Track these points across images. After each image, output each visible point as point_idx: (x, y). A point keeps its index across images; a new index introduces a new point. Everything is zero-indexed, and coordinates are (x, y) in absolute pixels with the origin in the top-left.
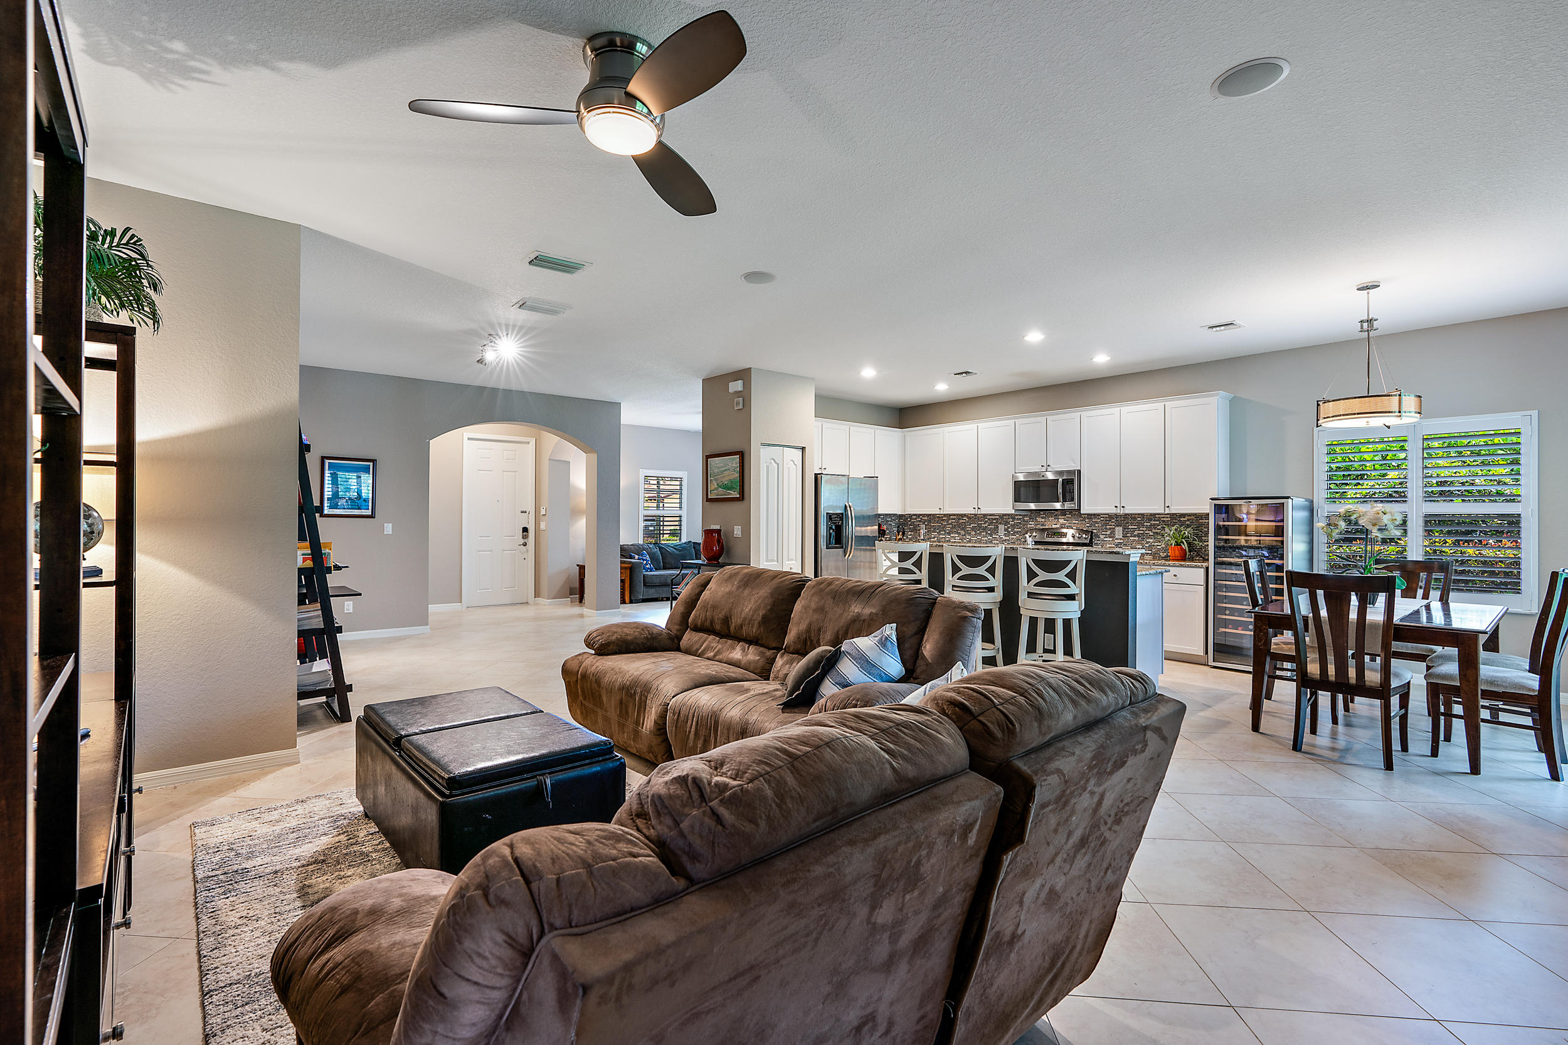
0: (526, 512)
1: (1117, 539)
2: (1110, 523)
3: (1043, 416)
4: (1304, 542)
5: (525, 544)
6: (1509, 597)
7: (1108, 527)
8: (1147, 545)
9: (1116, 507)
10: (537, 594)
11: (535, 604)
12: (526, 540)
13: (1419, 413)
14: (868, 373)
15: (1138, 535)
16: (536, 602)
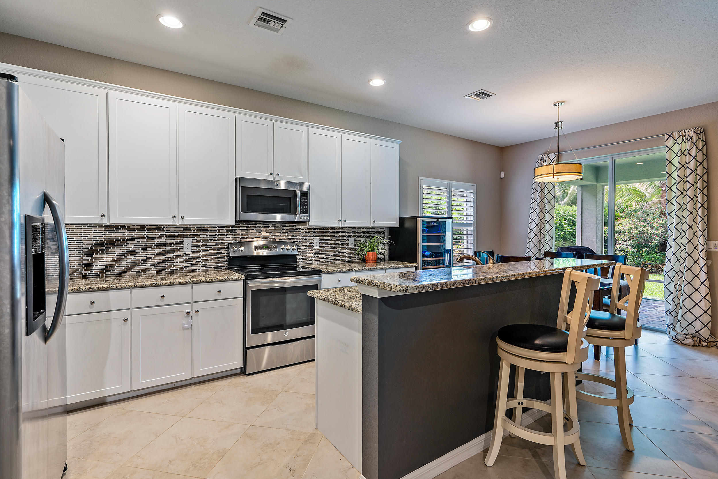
1: (315, 249)
2: (310, 235)
7: (307, 238)
8: (337, 253)
9: (339, 221)
15: (330, 245)
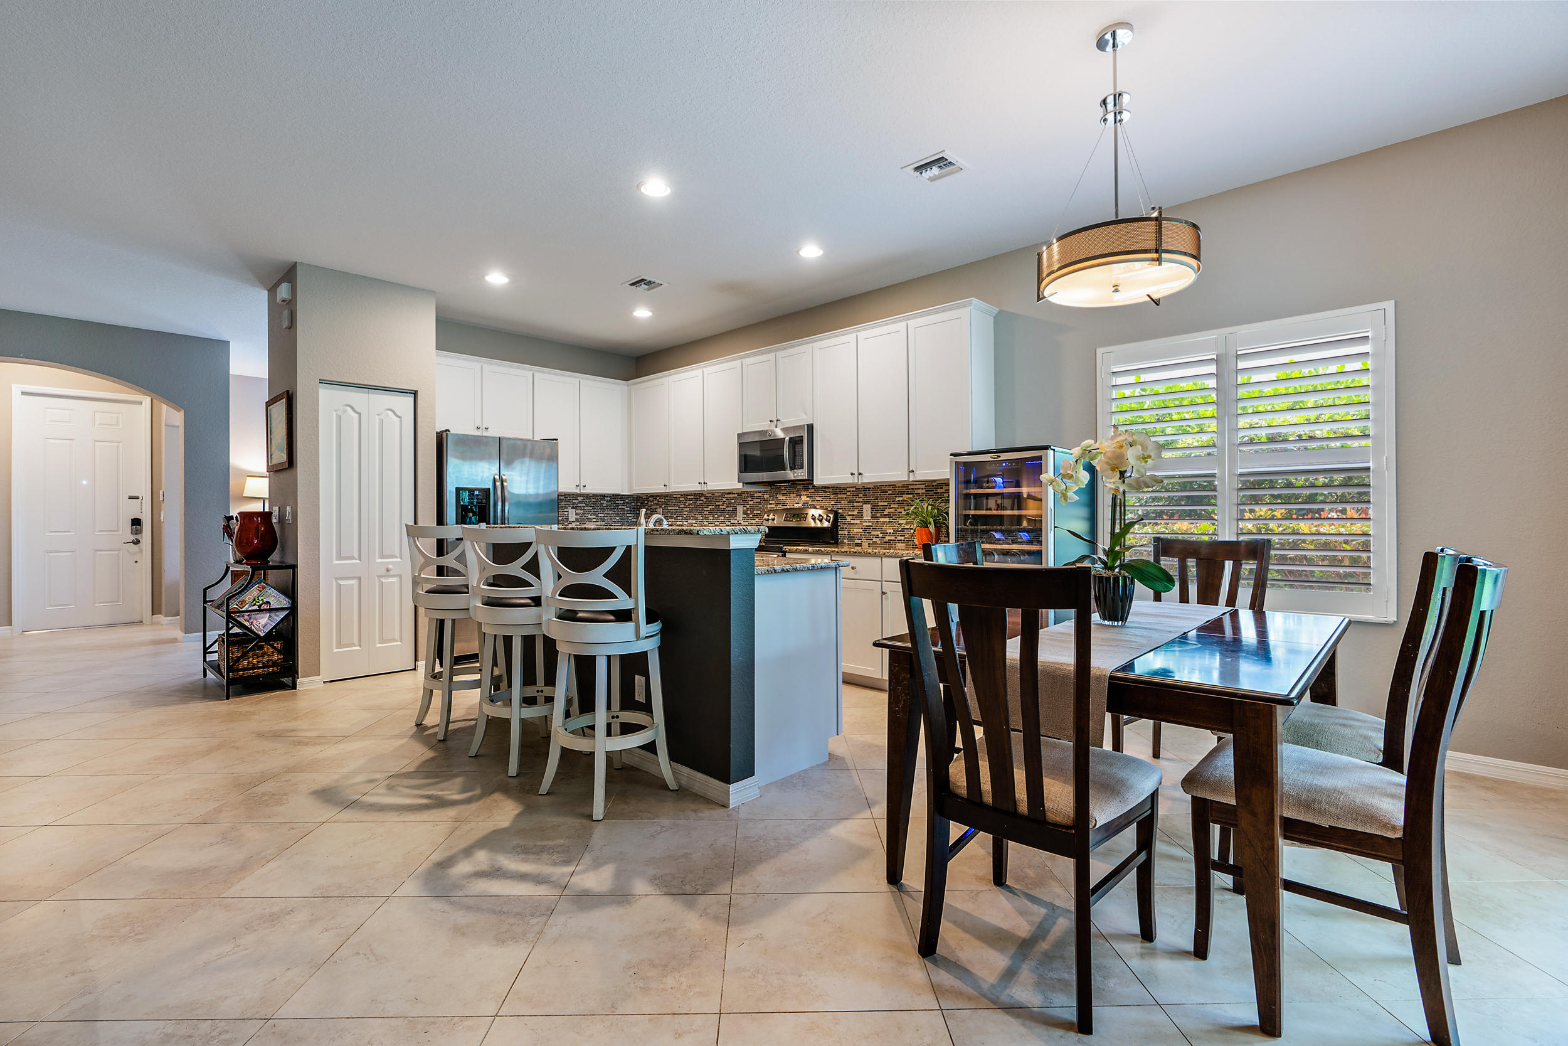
0: (137, 498)
1: (865, 521)
2: (858, 500)
3: (771, 352)
4: (1084, 519)
5: (137, 542)
6: (1357, 593)
7: (855, 504)
8: (900, 529)
9: (852, 474)
10: (156, 609)
11: (152, 623)
12: (138, 537)
13: (1194, 257)
14: (497, 278)
15: (889, 515)
16: (154, 620)
